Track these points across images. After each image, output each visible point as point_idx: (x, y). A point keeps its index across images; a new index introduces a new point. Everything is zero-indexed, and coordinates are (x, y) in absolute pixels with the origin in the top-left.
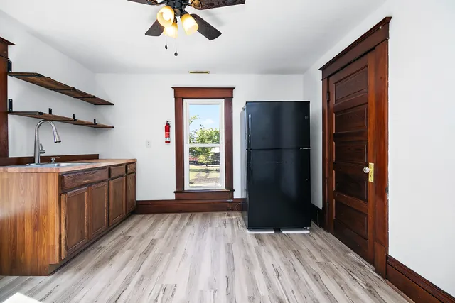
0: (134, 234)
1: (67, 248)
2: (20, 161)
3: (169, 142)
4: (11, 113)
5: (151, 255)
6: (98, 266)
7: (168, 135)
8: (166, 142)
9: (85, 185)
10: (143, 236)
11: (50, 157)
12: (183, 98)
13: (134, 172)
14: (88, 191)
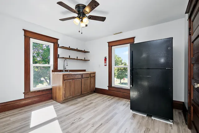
0: (89, 99)
1: (65, 97)
2: (61, 71)
3: (106, 65)
4: (59, 58)
5: (86, 107)
6: (71, 105)
7: (105, 62)
8: (105, 65)
9: (72, 79)
10: (90, 101)
11: (68, 70)
12: (112, 46)
13: (94, 77)
14: (73, 81)
